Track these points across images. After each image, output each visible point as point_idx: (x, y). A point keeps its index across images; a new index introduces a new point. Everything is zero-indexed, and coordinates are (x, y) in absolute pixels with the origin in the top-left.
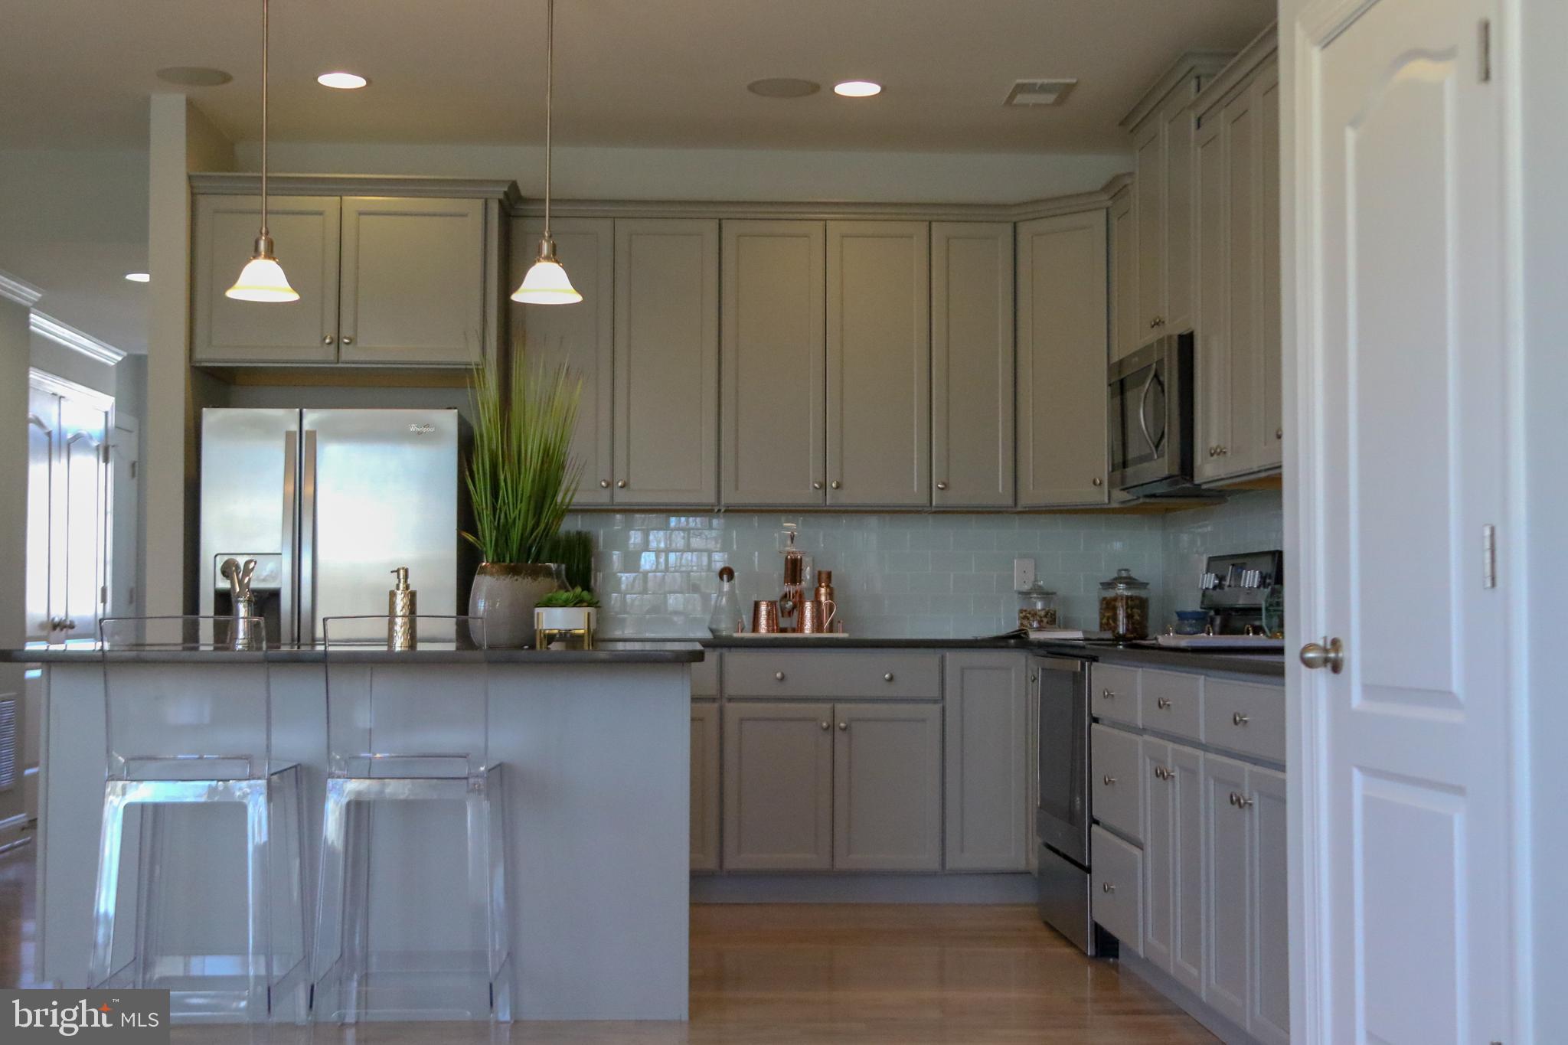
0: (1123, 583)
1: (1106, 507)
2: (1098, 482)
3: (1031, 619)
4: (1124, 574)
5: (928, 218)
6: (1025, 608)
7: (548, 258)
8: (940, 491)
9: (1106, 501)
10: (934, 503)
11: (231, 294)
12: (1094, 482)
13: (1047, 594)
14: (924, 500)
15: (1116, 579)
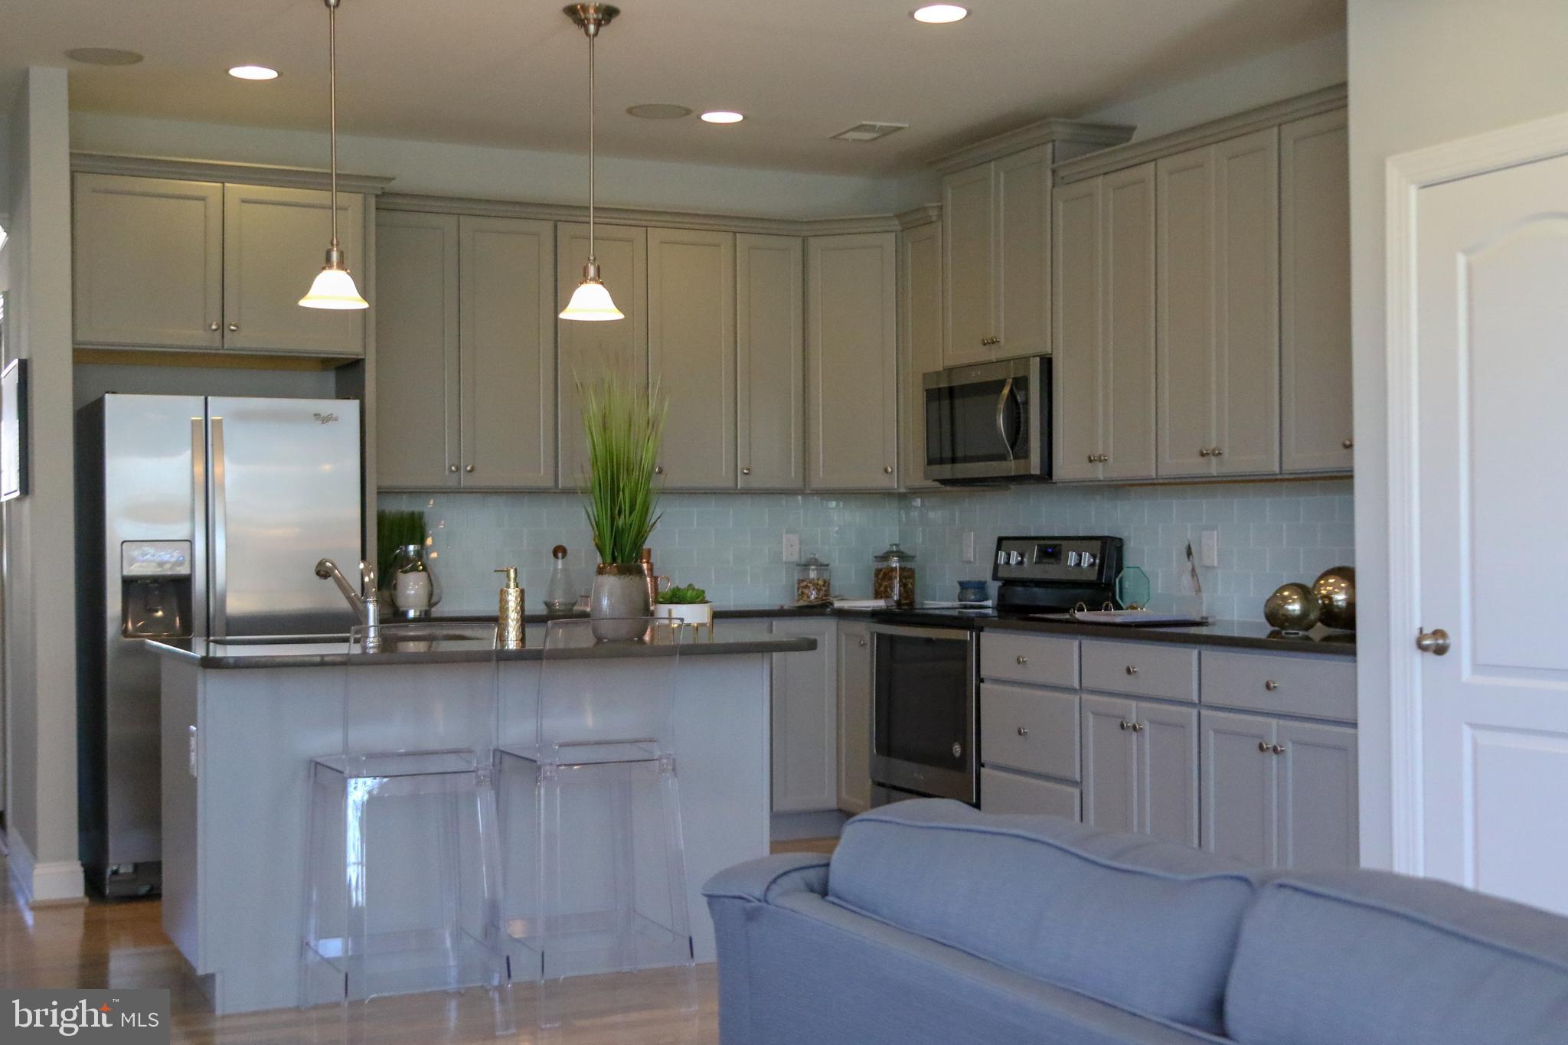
0: (896, 557)
1: (895, 491)
2: (890, 470)
3: (812, 588)
4: (894, 548)
5: (733, 229)
6: (801, 578)
7: (594, 280)
8: (744, 477)
9: (896, 487)
10: (739, 487)
11: (304, 303)
12: (886, 471)
13: (822, 565)
14: (731, 484)
15: (888, 553)
